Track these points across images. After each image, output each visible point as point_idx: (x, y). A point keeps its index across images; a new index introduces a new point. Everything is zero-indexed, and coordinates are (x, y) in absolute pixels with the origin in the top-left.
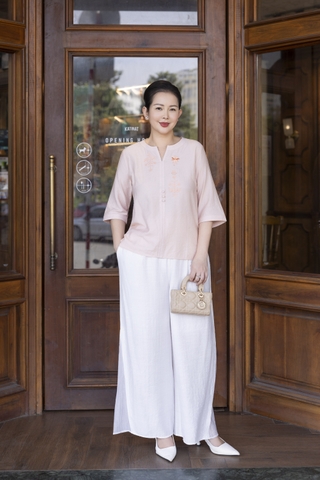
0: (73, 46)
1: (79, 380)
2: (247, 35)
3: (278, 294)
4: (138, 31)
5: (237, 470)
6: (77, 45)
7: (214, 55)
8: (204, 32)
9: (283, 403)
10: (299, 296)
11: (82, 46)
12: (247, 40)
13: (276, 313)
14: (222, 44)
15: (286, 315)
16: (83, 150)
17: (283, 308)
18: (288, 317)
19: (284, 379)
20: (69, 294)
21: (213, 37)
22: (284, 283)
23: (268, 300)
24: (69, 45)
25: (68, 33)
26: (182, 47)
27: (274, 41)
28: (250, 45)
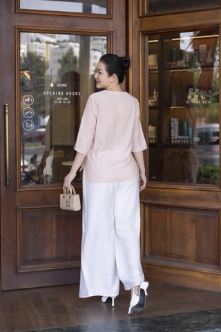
0: (20, 24)
1: (26, 267)
2: (141, 23)
3: (164, 198)
4: (67, 16)
5: (162, 317)
6: (24, 24)
7: (118, 35)
8: (112, 19)
9: (168, 271)
10: (179, 198)
11: (27, 25)
12: (141, 26)
13: (161, 210)
14: (123, 28)
15: (168, 211)
16: (28, 100)
17: (166, 207)
18: (170, 213)
19: (167, 255)
20: (18, 204)
21: (117, 23)
22: (169, 190)
23: (157, 202)
24: (17, 24)
25: (17, 15)
26: (97, 28)
27: (162, 27)
28: (144, 29)
